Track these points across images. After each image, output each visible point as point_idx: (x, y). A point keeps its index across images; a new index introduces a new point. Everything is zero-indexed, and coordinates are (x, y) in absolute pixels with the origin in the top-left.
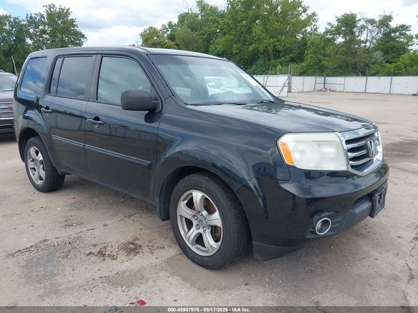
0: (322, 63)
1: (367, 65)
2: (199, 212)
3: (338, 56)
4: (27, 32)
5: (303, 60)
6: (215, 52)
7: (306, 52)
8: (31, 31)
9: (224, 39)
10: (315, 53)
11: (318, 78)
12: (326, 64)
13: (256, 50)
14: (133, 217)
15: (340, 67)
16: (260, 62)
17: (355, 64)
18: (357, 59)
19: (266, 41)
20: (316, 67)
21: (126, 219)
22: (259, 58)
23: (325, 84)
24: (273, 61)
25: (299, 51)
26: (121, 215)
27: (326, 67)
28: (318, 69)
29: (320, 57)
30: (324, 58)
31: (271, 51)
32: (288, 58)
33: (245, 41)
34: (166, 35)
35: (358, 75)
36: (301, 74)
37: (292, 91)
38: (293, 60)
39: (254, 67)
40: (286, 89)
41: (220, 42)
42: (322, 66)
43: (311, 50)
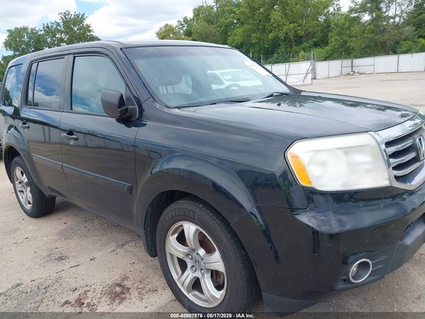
0: (348, 44)
1: (397, 43)
2: (194, 250)
3: (365, 35)
4: (45, 41)
5: (327, 44)
6: (233, 44)
7: (330, 34)
8: (49, 40)
9: (242, 29)
10: (340, 34)
11: (344, 61)
12: (353, 45)
13: (277, 38)
14: (126, 247)
15: (368, 47)
16: (281, 50)
17: (385, 42)
18: (386, 37)
19: (287, 27)
20: (342, 49)
21: (119, 250)
22: (280, 45)
23: (352, 67)
24: (295, 47)
25: (322, 34)
26: (114, 244)
27: (353, 49)
28: (345, 51)
29: (346, 38)
30: (350, 39)
31: (292, 37)
32: (311, 42)
33: (264, 30)
34: (182, 31)
35: (388, 54)
36: (326, 59)
37: (317, 77)
38: (316, 45)
39: (276, 55)
40: (310, 76)
41: (238, 34)
42: (348, 48)
43: (335, 32)
